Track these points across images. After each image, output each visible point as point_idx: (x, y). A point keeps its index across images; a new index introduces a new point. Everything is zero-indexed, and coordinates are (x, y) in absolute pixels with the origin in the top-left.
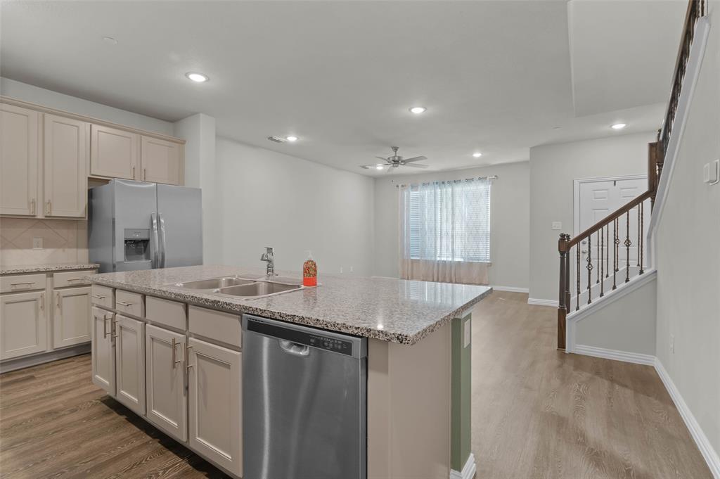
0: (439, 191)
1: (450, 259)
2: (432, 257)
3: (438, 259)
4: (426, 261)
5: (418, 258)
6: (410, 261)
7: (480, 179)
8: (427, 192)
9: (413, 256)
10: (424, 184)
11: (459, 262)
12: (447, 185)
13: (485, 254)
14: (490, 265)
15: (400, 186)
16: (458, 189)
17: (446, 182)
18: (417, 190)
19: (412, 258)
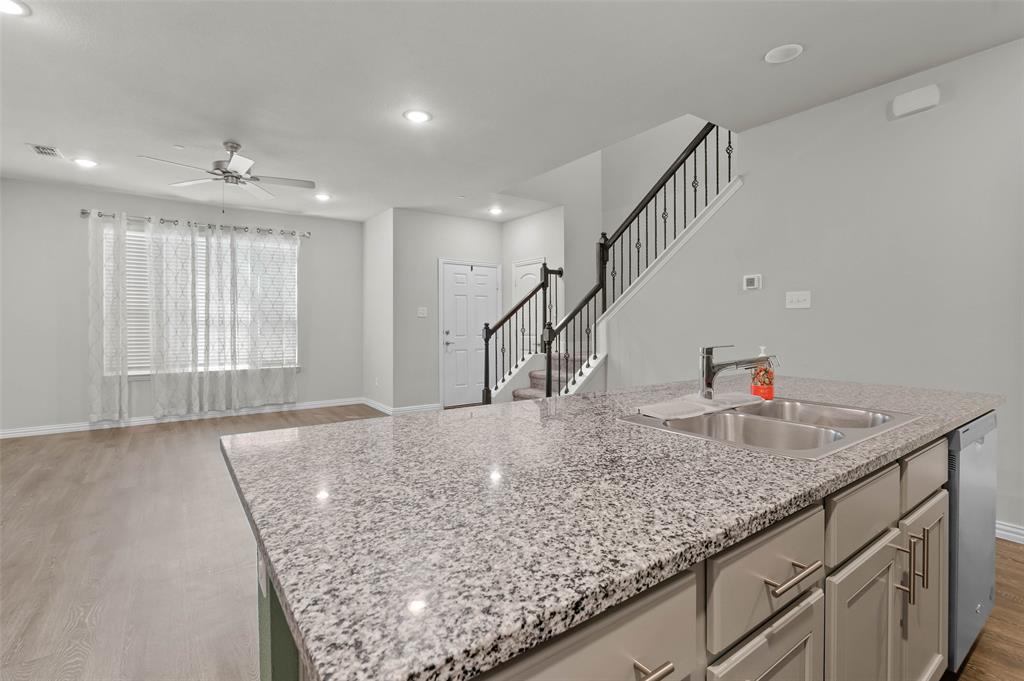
0: (201, 240)
1: (228, 367)
2: (186, 366)
3: (201, 369)
4: (169, 375)
5: (147, 372)
6: (125, 381)
8: (173, 238)
9: (130, 368)
10: (162, 221)
11: (244, 371)
12: (218, 231)
13: (288, 353)
14: (299, 370)
15: (94, 213)
16: (243, 243)
17: (218, 227)
18: (143, 231)
19: (130, 373)
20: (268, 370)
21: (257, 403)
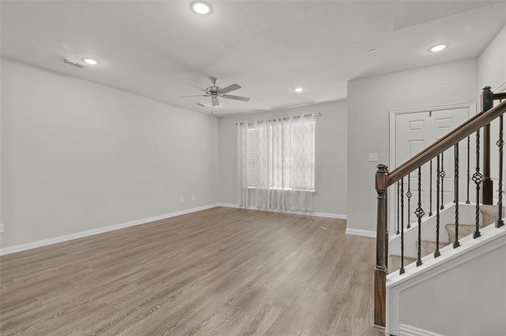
0: (271, 127)
1: (281, 189)
2: (265, 186)
3: (271, 188)
4: (261, 190)
5: (254, 188)
6: (247, 190)
7: (306, 116)
8: (262, 129)
10: (258, 122)
11: (289, 191)
12: (277, 122)
13: (310, 184)
14: (314, 194)
15: (239, 124)
16: (287, 125)
17: (277, 120)
18: (253, 128)
19: (249, 187)
20: (299, 192)
21: (293, 208)
